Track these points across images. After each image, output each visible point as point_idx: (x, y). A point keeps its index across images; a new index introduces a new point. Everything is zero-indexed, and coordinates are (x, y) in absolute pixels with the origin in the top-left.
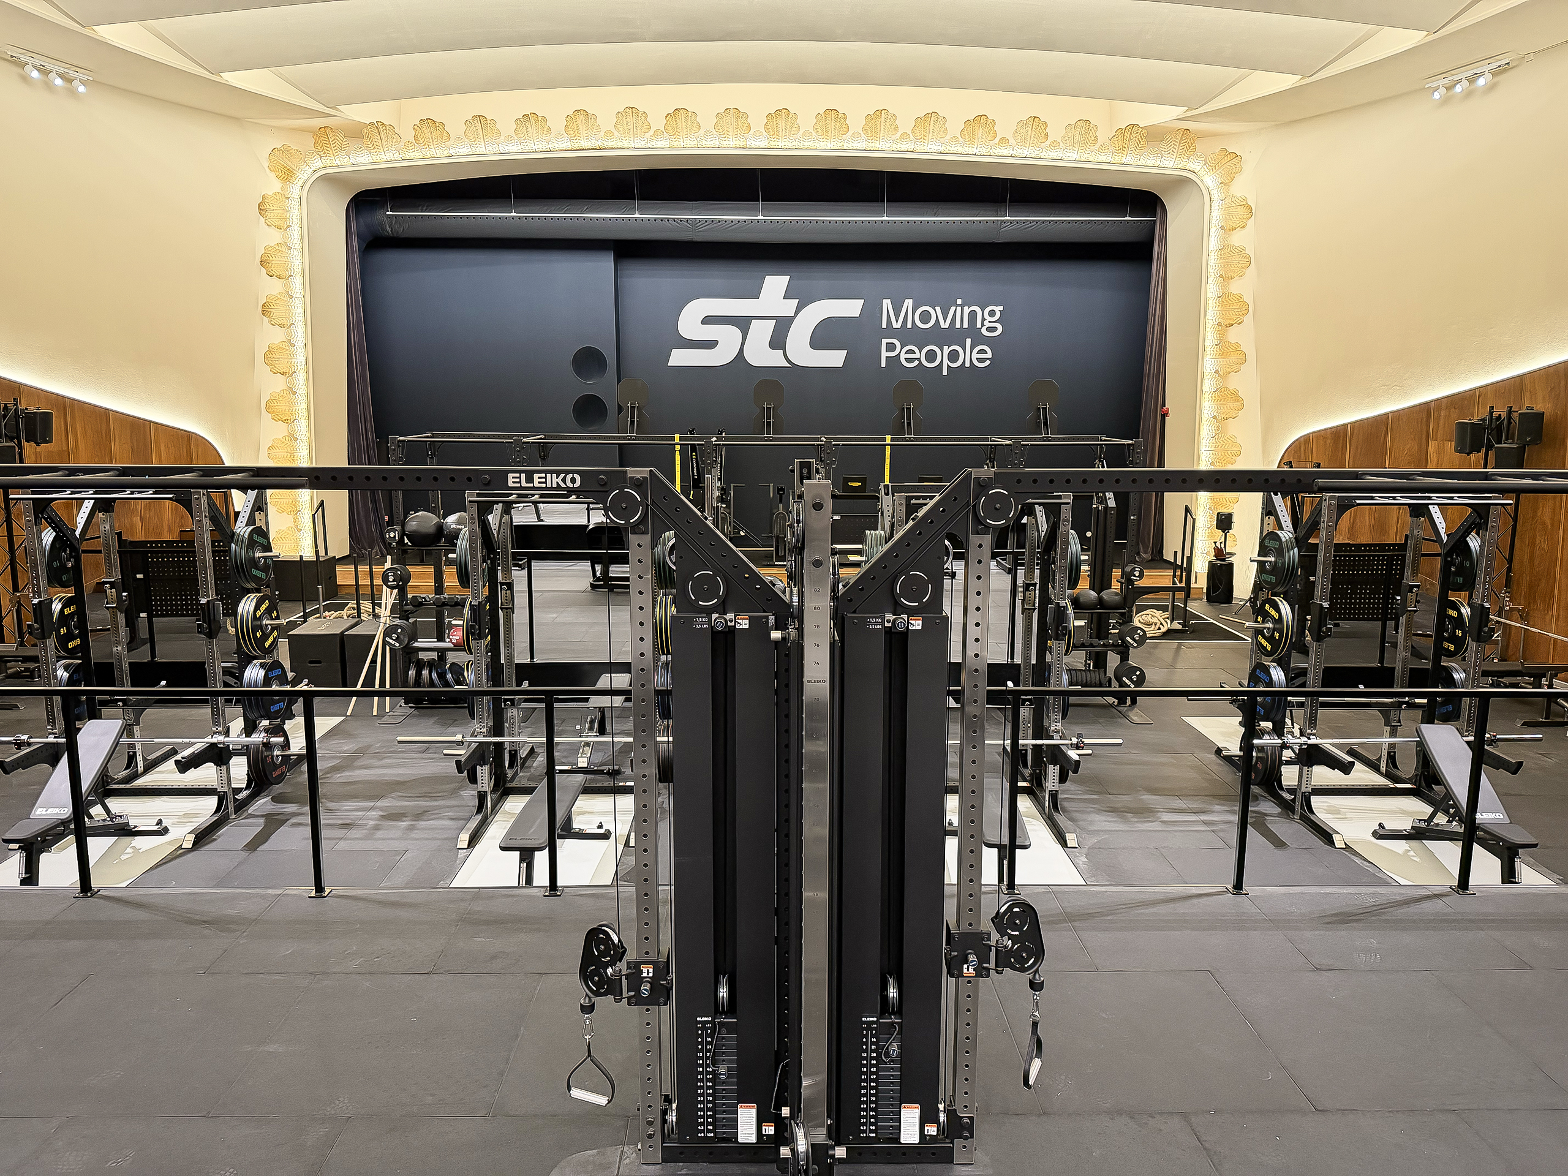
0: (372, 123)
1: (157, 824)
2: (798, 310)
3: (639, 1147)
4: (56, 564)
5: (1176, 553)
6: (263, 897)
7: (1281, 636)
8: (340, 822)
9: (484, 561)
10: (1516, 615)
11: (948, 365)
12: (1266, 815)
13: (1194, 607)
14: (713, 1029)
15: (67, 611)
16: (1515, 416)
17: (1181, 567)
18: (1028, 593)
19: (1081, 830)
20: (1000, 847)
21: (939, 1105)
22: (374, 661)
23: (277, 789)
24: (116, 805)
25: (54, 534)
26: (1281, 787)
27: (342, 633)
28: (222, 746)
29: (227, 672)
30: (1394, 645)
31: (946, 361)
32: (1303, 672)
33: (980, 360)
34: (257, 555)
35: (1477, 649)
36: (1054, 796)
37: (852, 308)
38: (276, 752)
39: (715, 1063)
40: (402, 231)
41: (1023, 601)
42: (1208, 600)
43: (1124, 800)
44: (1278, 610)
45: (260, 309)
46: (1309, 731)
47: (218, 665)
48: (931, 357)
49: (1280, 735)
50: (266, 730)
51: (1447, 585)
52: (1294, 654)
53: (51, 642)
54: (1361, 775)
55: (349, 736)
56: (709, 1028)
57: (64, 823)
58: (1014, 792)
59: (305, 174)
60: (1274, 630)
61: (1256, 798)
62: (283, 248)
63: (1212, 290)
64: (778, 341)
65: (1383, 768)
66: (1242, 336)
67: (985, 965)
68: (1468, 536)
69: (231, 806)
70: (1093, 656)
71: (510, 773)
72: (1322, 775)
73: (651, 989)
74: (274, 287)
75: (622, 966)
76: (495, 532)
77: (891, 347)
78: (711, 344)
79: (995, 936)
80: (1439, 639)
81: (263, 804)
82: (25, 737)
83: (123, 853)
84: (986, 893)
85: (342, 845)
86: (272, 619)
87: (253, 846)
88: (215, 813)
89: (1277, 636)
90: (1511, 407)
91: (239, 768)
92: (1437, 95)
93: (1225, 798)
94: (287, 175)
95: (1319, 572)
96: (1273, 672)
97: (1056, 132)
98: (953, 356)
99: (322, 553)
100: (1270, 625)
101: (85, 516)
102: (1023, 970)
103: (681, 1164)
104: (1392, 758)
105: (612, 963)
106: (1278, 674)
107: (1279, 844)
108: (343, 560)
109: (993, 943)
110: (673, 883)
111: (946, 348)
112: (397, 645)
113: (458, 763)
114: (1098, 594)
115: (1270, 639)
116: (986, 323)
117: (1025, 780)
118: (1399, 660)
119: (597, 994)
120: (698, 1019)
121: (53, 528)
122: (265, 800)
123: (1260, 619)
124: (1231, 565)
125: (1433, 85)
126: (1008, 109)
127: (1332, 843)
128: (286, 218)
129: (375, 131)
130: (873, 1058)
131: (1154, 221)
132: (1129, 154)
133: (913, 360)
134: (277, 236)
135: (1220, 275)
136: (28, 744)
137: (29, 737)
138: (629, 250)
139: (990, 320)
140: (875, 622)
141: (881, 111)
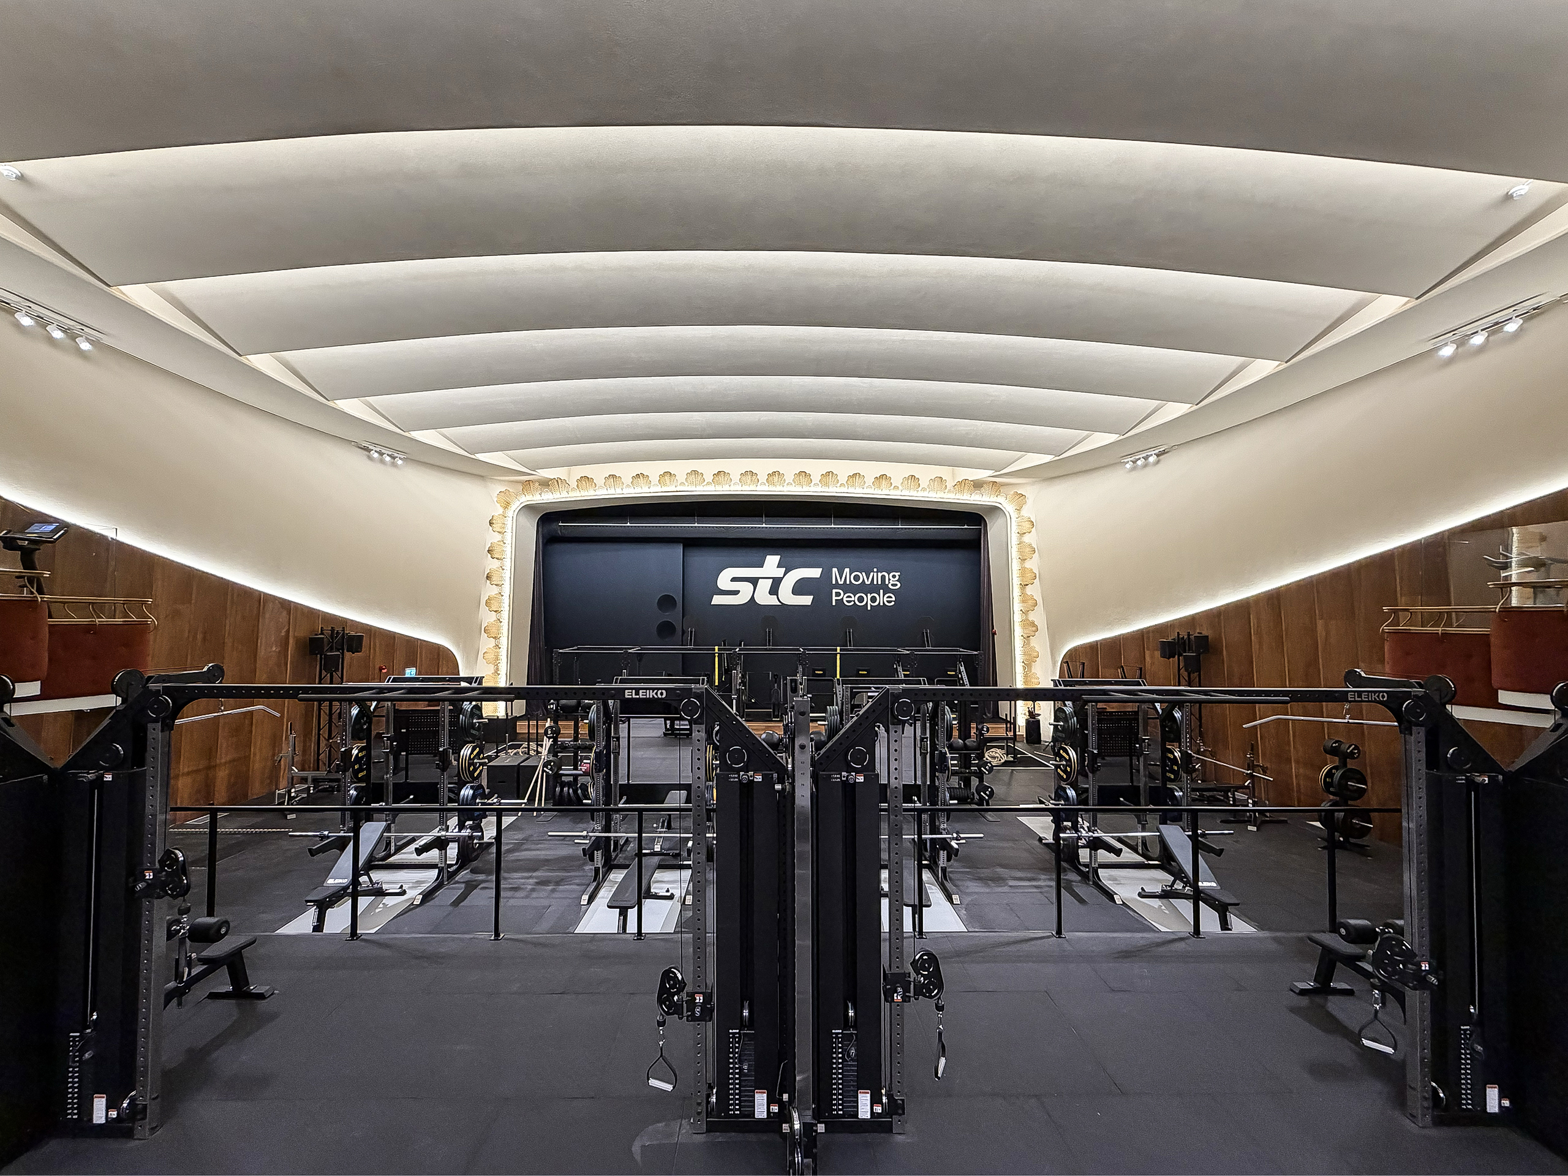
0: (555, 479)
1: (399, 888)
2: (785, 574)
3: (692, 1121)
4: (357, 727)
5: (1006, 715)
6: (462, 940)
7: (1071, 769)
8: (510, 886)
9: (604, 724)
10: (1208, 754)
11: (871, 605)
12: (1072, 881)
13: (1019, 747)
14: (739, 1038)
15: (360, 755)
16: (1192, 637)
17: (1010, 722)
18: (923, 743)
19: (961, 893)
20: (913, 906)
21: (882, 1091)
22: (536, 782)
23: (475, 864)
24: (376, 876)
25: (359, 709)
26: (1080, 863)
27: (519, 764)
28: (444, 838)
29: (450, 790)
30: (1138, 771)
31: (869, 602)
32: (1086, 790)
33: (888, 602)
34: (474, 721)
35: (1187, 777)
36: (944, 870)
37: (815, 573)
38: (475, 841)
39: (741, 1062)
40: (566, 533)
41: (921, 748)
42: (1028, 742)
43: (985, 872)
44: (1068, 754)
45: (485, 576)
46: (1093, 828)
47: (446, 785)
48: (861, 599)
49: (1077, 831)
50: (471, 827)
51: (1164, 739)
52: (1080, 778)
53: (349, 774)
54: (1128, 856)
55: (519, 829)
56: (737, 1037)
57: (345, 888)
58: (921, 867)
59: (516, 505)
60: (1067, 765)
61: (1065, 870)
62: (502, 543)
63: (1015, 566)
64: (774, 590)
65: (1140, 851)
66: (1034, 591)
67: (907, 994)
68: (1173, 710)
69: (445, 875)
70: (963, 778)
71: (613, 855)
72: (1103, 856)
73: (701, 1010)
74: (494, 564)
75: (684, 995)
76: (611, 707)
77: (838, 594)
78: (736, 593)
79: (913, 975)
80: (1164, 772)
81: (464, 874)
82: (326, 833)
83: (377, 908)
84: (906, 938)
85: (512, 902)
86: (480, 759)
87: (456, 903)
88: (435, 881)
89: (1069, 769)
90: (1189, 632)
91: (453, 850)
92: (1128, 466)
93: (1044, 870)
94: (506, 506)
95: (1090, 728)
96: (1068, 791)
97: (924, 483)
98: (873, 599)
99: (510, 714)
100: (1064, 763)
102: (931, 997)
103: (718, 1133)
104: (1144, 844)
105: (677, 993)
106: (1071, 793)
107: (1081, 901)
108: (521, 718)
109: (912, 980)
110: (715, 931)
111: (869, 595)
112: (550, 772)
113: (584, 849)
114: (964, 741)
115: (1065, 771)
116: (891, 582)
117: (926, 860)
118: (1142, 782)
119: (668, 1013)
120: (730, 1031)
122: (467, 871)
123: (1058, 759)
124: (1039, 721)
125: (1125, 460)
126: (898, 472)
127: (1113, 901)
128: (504, 528)
129: (556, 483)
130: (840, 1058)
131: (981, 529)
132: (965, 495)
133: (851, 601)
134: (499, 537)
135: (1019, 558)
136: (328, 837)
137: (329, 833)
138: (691, 543)
139: (893, 580)
140: (836, 778)
141: (829, 472)
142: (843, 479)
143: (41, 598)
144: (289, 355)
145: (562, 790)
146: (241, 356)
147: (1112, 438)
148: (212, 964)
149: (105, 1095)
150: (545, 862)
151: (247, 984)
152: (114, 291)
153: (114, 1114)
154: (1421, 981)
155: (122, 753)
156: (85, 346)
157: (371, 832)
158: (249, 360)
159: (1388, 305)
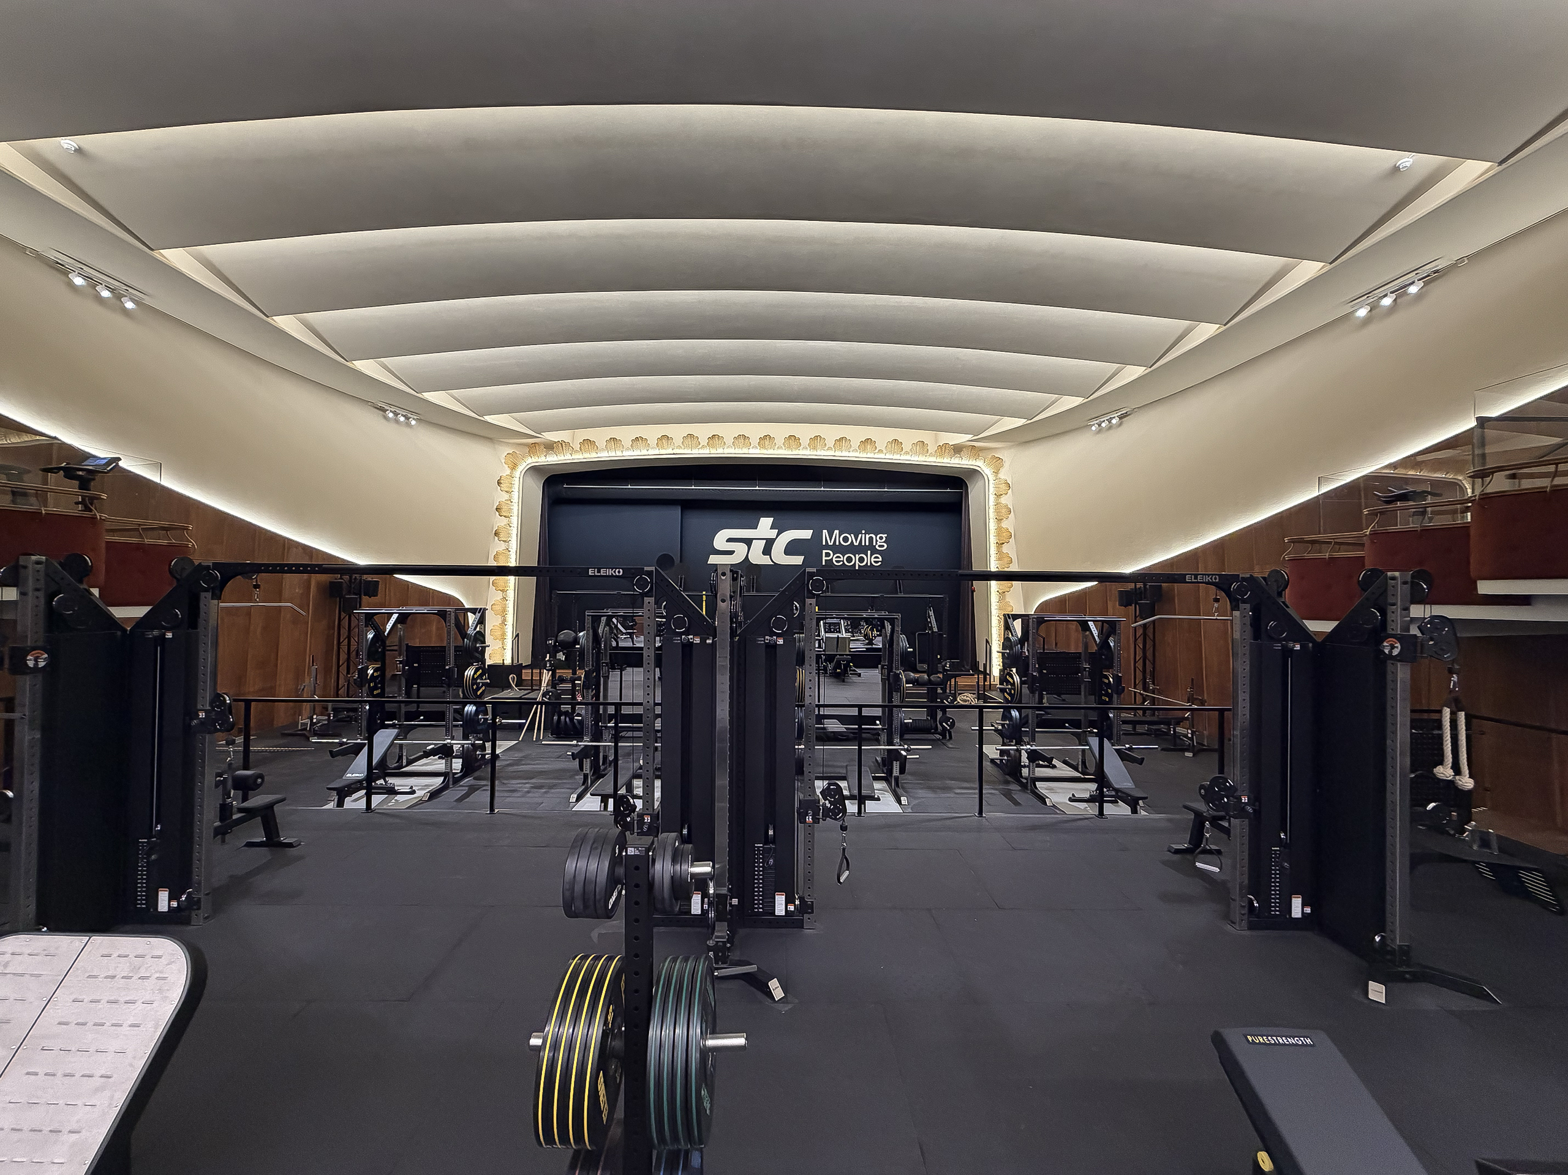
0: (559, 441)
1: (410, 789)
2: (778, 535)
4: (373, 649)
5: (983, 663)
7: (1015, 692)
11: (858, 564)
12: (1013, 790)
15: (375, 674)
16: (1148, 587)
19: (909, 797)
21: (795, 894)
22: (535, 713)
23: (477, 774)
24: (391, 780)
25: (374, 633)
26: (1022, 777)
28: (448, 746)
31: (857, 562)
33: (875, 562)
34: (478, 645)
35: (1117, 698)
36: (897, 779)
37: (806, 534)
38: (478, 752)
40: (570, 495)
43: (936, 783)
44: (1013, 679)
45: (494, 532)
46: (1032, 743)
48: (849, 560)
49: (1018, 746)
53: (365, 689)
54: (1065, 771)
55: (519, 750)
57: (360, 781)
59: (523, 467)
60: (1011, 689)
61: (1007, 782)
62: (509, 502)
63: (992, 526)
64: (767, 551)
65: (1080, 770)
66: (1009, 549)
67: (817, 817)
68: (1108, 639)
69: (451, 780)
71: (602, 767)
73: (649, 827)
74: (502, 522)
75: (635, 815)
77: (828, 555)
78: (731, 553)
80: (1100, 694)
81: (468, 781)
82: (345, 740)
83: (388, 803)
85: (509, 800)
86: (482, 680)
87: (461, 799)
88: (441, 784)
89: (1013, 692)
91: (457, 765)
92: (1093, 428)
93: (991, 782)
94: (514, 467)
96: (1012, 712)
97: (907, 446)
98: (861, 560)
99: (515, 662)
100: (1010, 687)
101: (391, 625)
102: (836, 819)
104: (1084, 763)
105: (629, 815)
106: (1015, 714)
107: (1017, 803)
108: (527, 667)
109: (821, 805)
111: (857, 555)
112: (549, 702)
115: (1010, 694)
116: (879, 544)
121: (374, 630)
122: (470, 779)
125: (1091, 423)
126: (882, 435)
127: (1045, 803)
128: (511, 488)
129: (560, 445)
130: (761, 867)
131: (962, 492)
132: (945, 458)
133: (840, 561)
134: (506, 496)
135: (996, 518)
136: (346, 743)
137: (347, 740)
138: (689, 505)
139: (880, 541)
140: (761, 641)
141: (817, 436)
142: (830, 443)
143: (100, 516)
144: (310, 316)
145: (559, 719)
146: (268, 317)
147: (1078, 401)
148: (250, 813)
149: (167, 889)
150: (541, 773)
151: (278, 836)
152: (155, 254)
153: (174, 904)
154: (1241, 811)
155: (180, 617)
156: (129, 305)
157: (384, 739)
158: (275, 321)
159: (1309, 269)
